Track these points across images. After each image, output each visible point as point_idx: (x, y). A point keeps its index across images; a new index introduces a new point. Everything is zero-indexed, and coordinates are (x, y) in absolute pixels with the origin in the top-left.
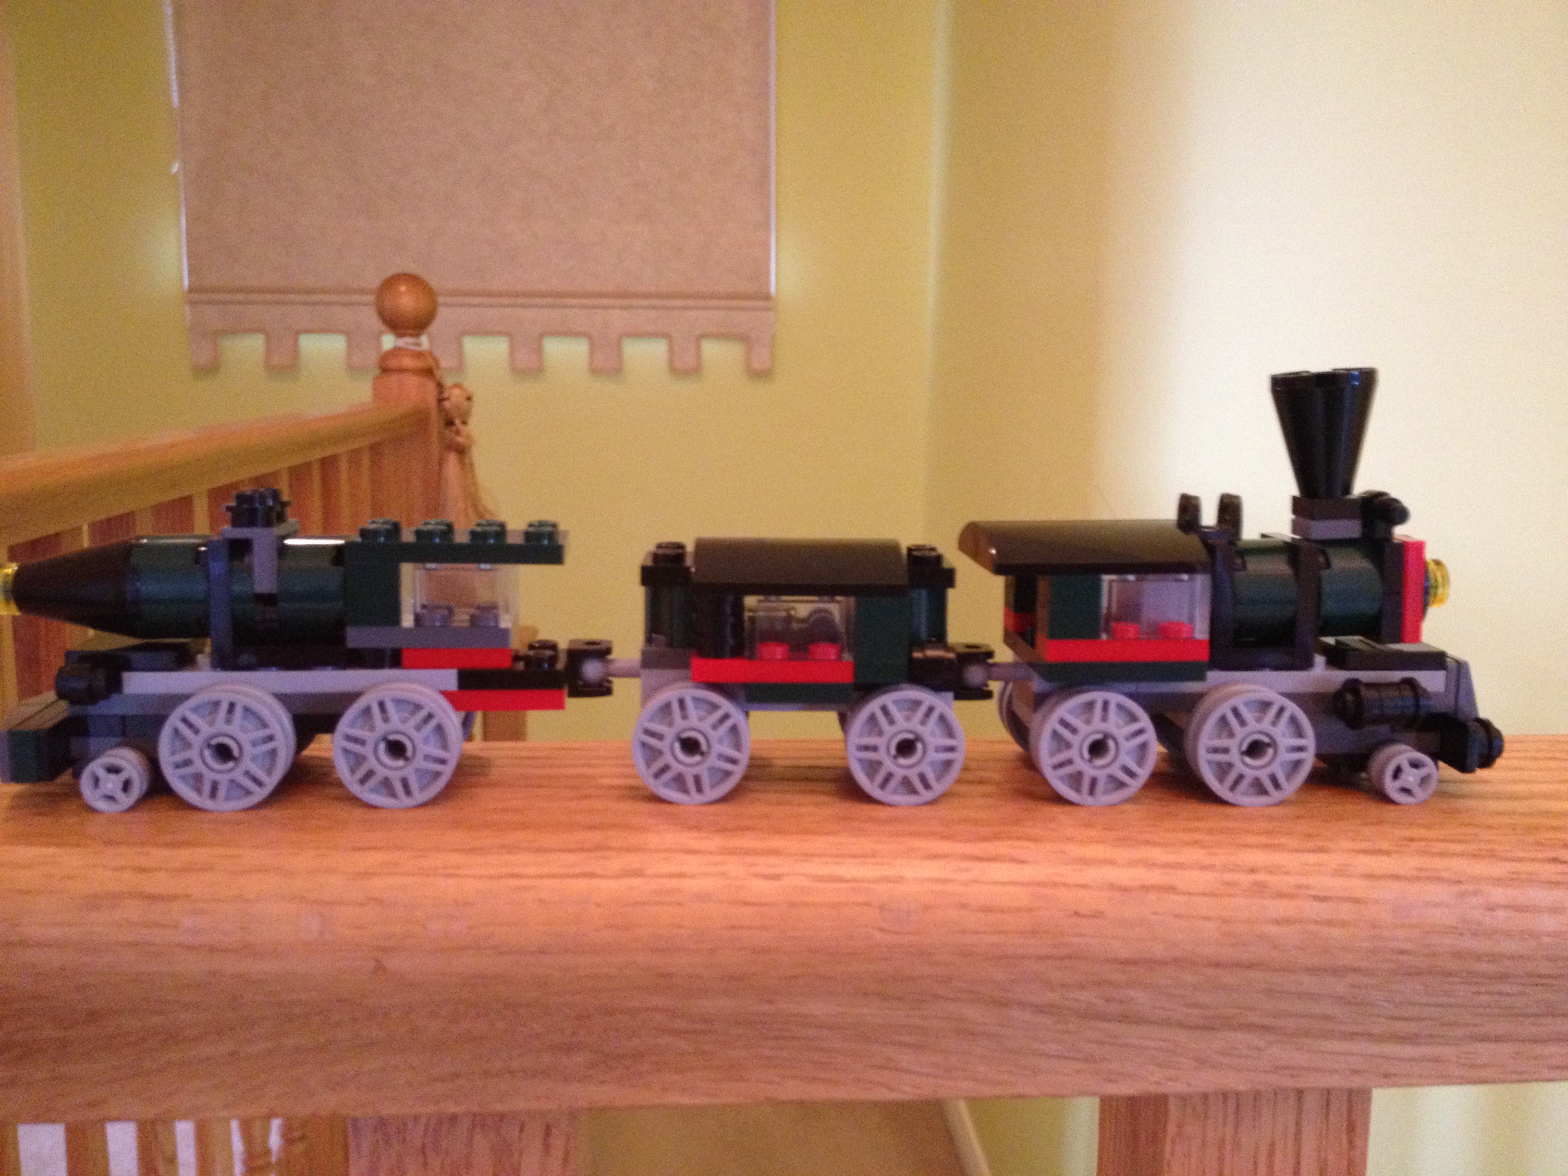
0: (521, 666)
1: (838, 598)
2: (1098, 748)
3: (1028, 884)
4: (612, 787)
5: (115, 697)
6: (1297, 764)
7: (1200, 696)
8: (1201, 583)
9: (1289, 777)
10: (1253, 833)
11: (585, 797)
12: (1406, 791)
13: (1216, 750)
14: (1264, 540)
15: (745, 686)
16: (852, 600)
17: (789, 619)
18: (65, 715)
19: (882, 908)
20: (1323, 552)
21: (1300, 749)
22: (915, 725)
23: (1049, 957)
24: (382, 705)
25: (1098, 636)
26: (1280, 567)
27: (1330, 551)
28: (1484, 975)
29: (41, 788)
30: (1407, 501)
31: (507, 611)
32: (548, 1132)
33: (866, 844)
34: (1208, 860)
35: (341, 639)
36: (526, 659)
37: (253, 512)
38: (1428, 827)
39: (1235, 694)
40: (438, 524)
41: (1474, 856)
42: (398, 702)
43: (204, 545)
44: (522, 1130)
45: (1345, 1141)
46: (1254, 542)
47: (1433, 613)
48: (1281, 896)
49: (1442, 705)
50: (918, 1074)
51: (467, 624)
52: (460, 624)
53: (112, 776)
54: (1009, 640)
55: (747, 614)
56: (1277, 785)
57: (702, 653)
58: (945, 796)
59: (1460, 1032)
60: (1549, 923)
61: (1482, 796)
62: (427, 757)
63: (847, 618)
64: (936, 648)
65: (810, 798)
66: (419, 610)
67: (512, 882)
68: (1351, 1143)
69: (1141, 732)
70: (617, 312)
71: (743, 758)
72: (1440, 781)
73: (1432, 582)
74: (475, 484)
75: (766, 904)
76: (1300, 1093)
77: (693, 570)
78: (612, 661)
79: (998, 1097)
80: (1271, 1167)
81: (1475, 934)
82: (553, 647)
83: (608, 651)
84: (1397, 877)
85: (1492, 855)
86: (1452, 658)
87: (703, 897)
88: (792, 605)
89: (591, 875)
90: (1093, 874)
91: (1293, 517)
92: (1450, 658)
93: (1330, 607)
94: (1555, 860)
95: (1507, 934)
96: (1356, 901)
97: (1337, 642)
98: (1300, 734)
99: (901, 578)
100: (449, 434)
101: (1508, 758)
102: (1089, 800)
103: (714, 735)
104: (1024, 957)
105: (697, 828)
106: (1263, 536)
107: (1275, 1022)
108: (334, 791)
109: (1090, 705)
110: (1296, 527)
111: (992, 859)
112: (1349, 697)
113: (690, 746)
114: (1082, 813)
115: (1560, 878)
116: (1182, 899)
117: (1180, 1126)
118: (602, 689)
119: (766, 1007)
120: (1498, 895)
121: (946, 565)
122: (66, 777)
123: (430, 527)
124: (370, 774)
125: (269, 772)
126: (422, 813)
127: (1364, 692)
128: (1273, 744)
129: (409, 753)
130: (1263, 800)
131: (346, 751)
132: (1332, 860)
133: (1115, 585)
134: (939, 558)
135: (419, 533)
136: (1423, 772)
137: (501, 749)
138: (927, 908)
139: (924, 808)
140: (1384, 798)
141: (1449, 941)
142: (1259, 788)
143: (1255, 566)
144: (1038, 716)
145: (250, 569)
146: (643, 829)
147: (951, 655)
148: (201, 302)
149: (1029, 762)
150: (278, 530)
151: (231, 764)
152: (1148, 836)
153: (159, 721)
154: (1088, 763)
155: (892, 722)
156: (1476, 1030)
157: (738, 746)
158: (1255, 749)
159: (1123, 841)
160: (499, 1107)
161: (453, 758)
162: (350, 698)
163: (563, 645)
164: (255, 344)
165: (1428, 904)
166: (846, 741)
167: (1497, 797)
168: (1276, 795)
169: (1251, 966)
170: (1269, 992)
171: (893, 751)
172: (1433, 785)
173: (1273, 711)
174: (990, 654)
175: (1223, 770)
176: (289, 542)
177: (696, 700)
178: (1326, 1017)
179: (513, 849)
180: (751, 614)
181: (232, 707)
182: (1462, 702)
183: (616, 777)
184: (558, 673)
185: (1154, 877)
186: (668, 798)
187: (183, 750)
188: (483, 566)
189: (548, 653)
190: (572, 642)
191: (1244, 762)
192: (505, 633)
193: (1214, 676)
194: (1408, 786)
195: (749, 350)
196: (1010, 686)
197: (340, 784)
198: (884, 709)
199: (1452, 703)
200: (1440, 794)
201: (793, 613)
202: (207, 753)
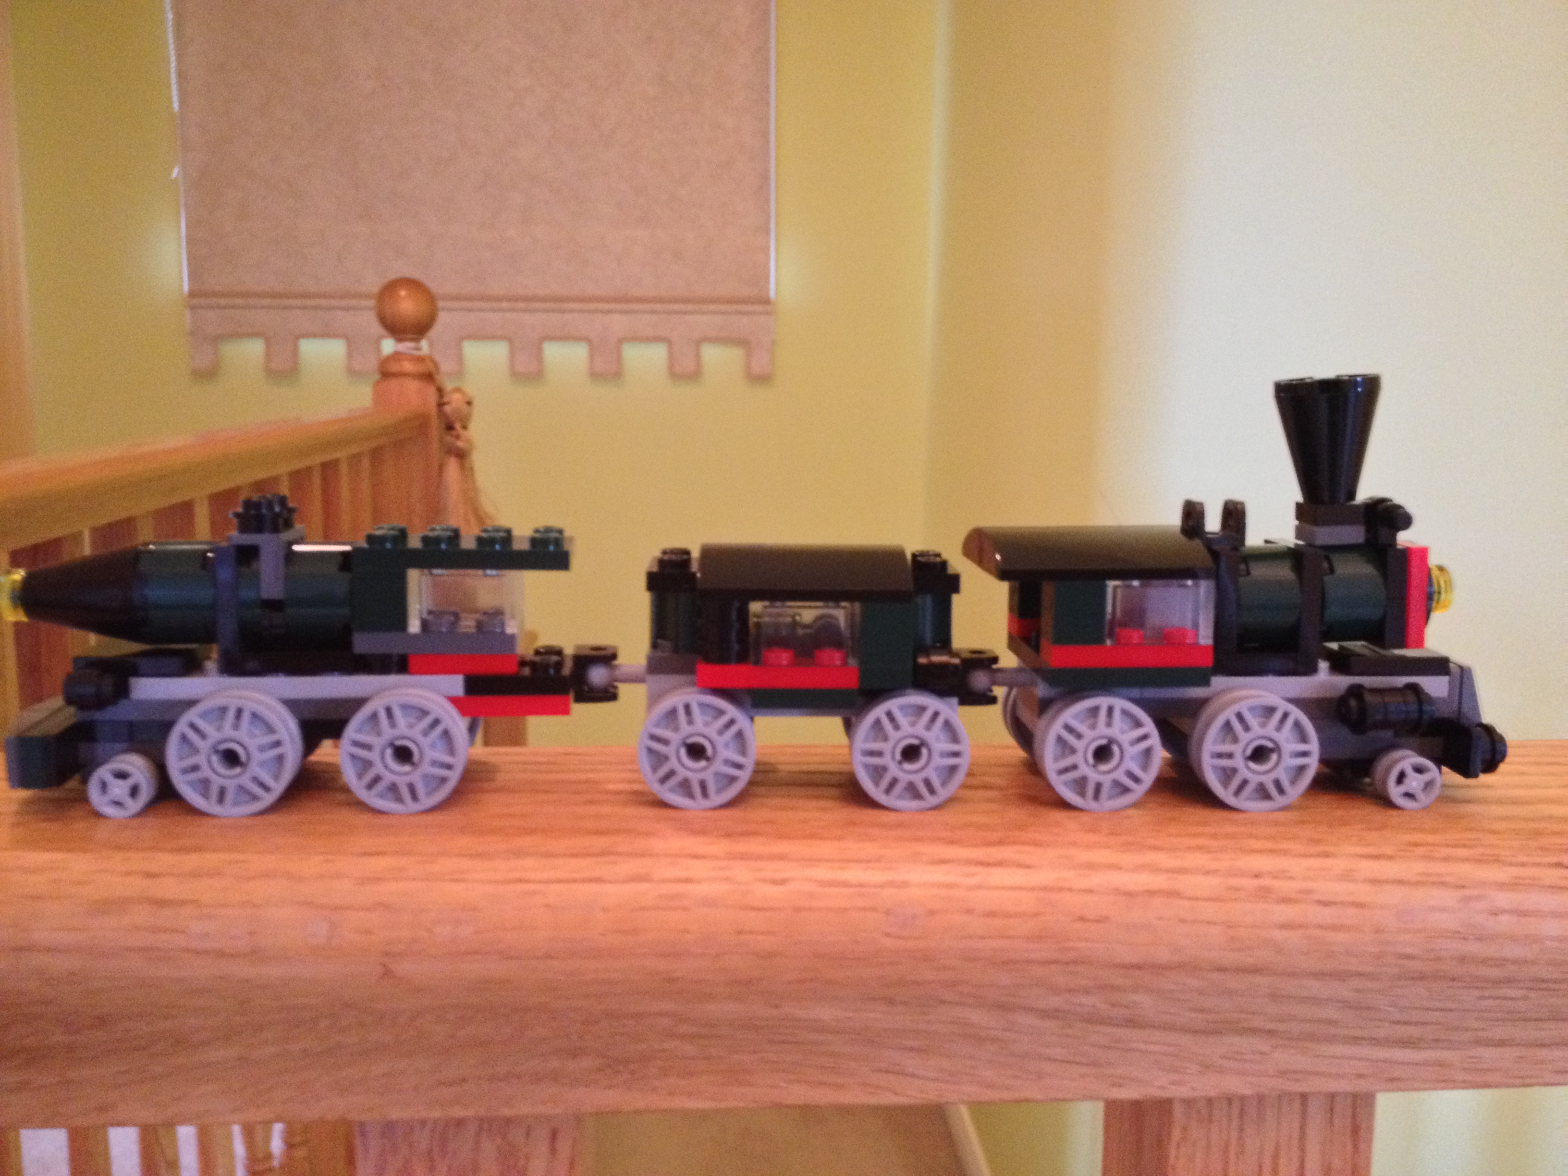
0: (526, 671)
1: (843, 604)
2: (1102, 753)
3: (1032, 889)
4: (617, 793)
5: (123, 703)
6: (1302, 769)
7: (1203, 702)
8: (1205, 589)
9: (1293, 782)
10: (1257, 837)
11: (591, 802)
12: (1409, 795)
13: (1220, 756)
14: (1269, 545)
15: (750, 691)
16: (857, 606)
17: (795, 624)
18: (73, 720)
19: (888, 913)
20: (1328, 559)
21: (1305, 754)
22: (920, 729)
23: (1056, 962)
24: (389, 711)
25: (1100, 641)
26: (1284, 572)
27: (1335, 558)
28: (1487, 980)
29: (47, 794)
30: (1410, 507)
31: (513, 617)
32: (554, 1135)
33: (870, 849)
34: (1215, 865)
35: (349, 645)
36: (533, 665)
37: (260, 518)
38: (1434, 831)
39: (1240, 699)
40: (444, 530)
41: (1478, 861)
42: (405, 707)
43: (211, 551)
44: (528, 1134)
45: (1349, 1147)
46: (1258, 549)
47: (1437, 618)
48: (1287, 900)
49: (1446, 711)
50: (923, 1078)
51: (473, 630)
52: (465, 630)
53: (120, 782)
54: (1013, 644)
55: (753, 620)
56: (1281, 791)
57: (708, 659)
58: (951, 800)
59: (1467, 1036)
60: (1552, 928)
61: (1485, 801)
62: (434, 763)
63: (852, 624)
64: (940, 654)
65: (814, 803)
66: (425, 615)
67: (520, 887)
68: (1356, 1147)
69: (1145, 737)
70: (617, 317)
71: (749, 763)
72: (1444, 786)
73: (1436, 588)
74: (475, 490)
75: (772, 909)
76: (1304, 1097)
77: (699, 575)
78: (616, 667)
79: (1003, 1101)
80: (1275, 1170)
81: (1480, 939)
82: (559, 652)
83: (614, 656)
84: (1400, 882)
85: (1497, 860)
86: (1454, 663)
87: (709, 902)
88: (799, 611)
89: (599, 880)
90: (1097, 879)
91: (1296, 522)
92: (1453, 663)
93: (1334, 612)
94: (1559, 865)
95: (1513, 939)
96: (1360, 905)
97: (1341, 647)
98: (1304, 739)
99: (907, 583)
100: (449, 439)
101: (1512, 764)
102: (1092, 805)
103: (720, 741)
104: (1029, 962)
105: (703, 832)
106: (1267, 542)
107: (1281, 1027)
108: (343, 797)
109: (1095, 711)
110: (1300, 533)
111: (1000, 864)
112: (1353, 703)
113: (696, 751)
114: (1085, 818)
115: (1563, 883)
116: (1186, 904)
117: (1185, 1129)
118: (608, 695)
119: (774, 1012)
120: (1504, 899)
121: (950, 571)
122: (73, 783)
123: (436, 533)
124: (377, 780)
125: (276, 778)
126: (429, 818)
127: (1368, 698)
128: (1277, 749)
129: (416, 757)
130: (1266, 805)
131: (353, 757)
132: (1338, 865)
133: (1119, 591)
134: (944, 564)
135: (426, 540)
136: (1426, 777)
137: (507, 754)
138: (932, 913)
139: (930, 813)
140: (1387, 803)
141: (1455, 947)
142: (1263, 793)
143: (1259, 571)
144: (1042, 723)
145: (257, 575)
146: (648, 834)
147: (956, 661)
148: (201, 307)
149: (1034, 767)
150: (285, 536)
151: (238, 770)
152: (1151, 842)
153: (167, 726)
154: (1093, 769)
155: (897, 727)
156: (1481, 1034)
157: (743, 752)
158: (1259, 754)
159: (1128, 847)
160: (506, 1112)
161: (459, 763)
162: (357, 703)
163: (569, 651)
164: (255, 349)
165: (1433, 909)
166: (851, 746)
167: (1500, 802)
168: (1280, 801)
169: (1255, 970)
170: (1274, 996)
171: (898, 756)
172: (1436, 791)
173: (1278, 716)
174: (995, 660)
175: (1228, 775)
176: (297, 548)
177: (702, 705)
178: (1330, 1022)
179: (519, 853)
180: (755, 620)
181: (239, 712)
182: (1465, 708)
183: (622, 782)
184: (564, 678)
185: (1159, 881)
186: (674, 803)
187: (191, 756)
188: (489, 572)
189: (555, 658)
190: (578, 647)
191: (1248, 768)
192: (512, 637)
193: (1219, 682)
194: (1411, 791)
195: (749, 356)
196: (1014, 692)
197: (346, 790)
198: (889, 715)
199: (1455, 707)
200: (1445, 799)
201: (798, 618)
202: (215, 759)
